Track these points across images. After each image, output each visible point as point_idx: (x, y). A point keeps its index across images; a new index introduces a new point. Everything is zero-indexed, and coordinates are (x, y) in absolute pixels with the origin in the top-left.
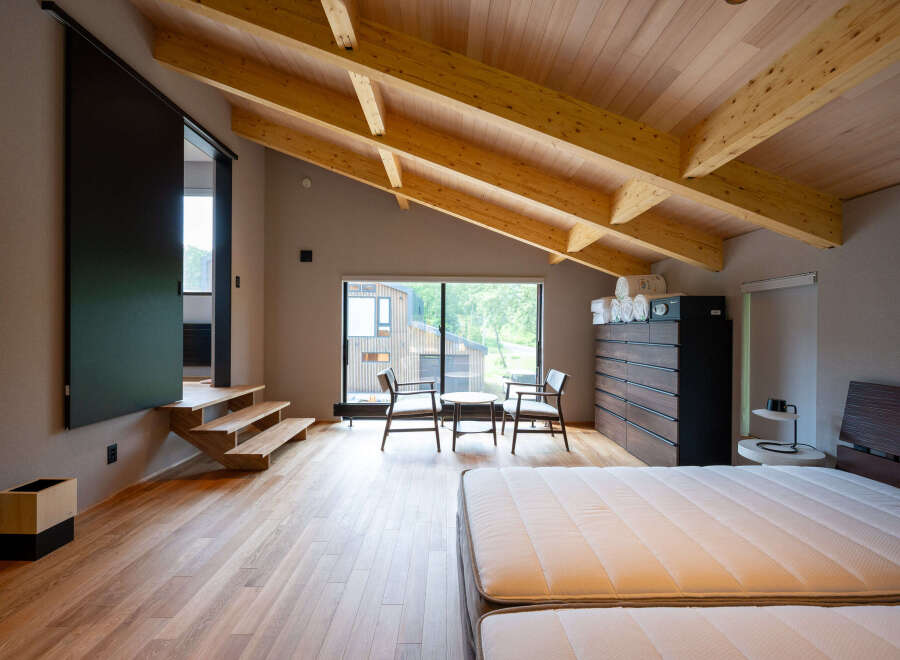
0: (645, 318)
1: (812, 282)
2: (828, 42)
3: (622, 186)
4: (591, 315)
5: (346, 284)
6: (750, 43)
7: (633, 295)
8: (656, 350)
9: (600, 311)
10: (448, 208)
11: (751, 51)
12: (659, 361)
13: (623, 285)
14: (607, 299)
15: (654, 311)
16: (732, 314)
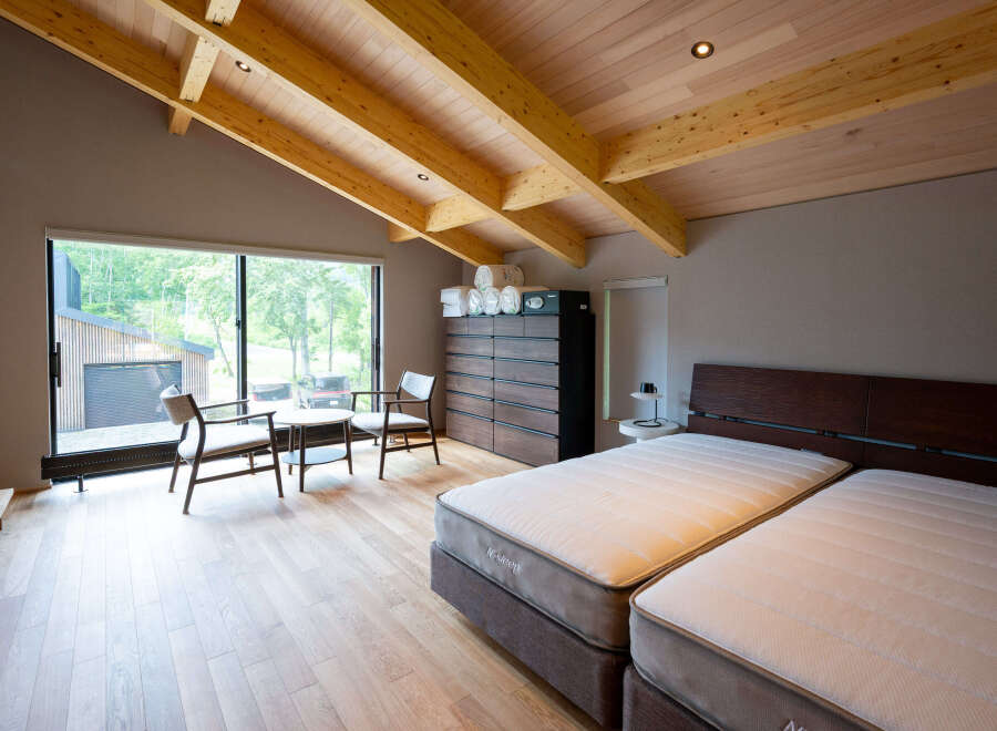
0: (517, 310)
1: (664, 284)
2: (741, 110)
3: (519, 172)
4: (440, 307)
5: (50, 244)
6: (689, 88)
7: (499, 286)
8: (532, 344)
9: (453, 302)
10: (275, 151)
11: (688, 94)
12: (535, 355)
13: (484, 274)
14: (465, 288)
15: (527, 303)
16: (594, 309)
